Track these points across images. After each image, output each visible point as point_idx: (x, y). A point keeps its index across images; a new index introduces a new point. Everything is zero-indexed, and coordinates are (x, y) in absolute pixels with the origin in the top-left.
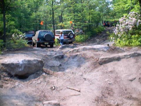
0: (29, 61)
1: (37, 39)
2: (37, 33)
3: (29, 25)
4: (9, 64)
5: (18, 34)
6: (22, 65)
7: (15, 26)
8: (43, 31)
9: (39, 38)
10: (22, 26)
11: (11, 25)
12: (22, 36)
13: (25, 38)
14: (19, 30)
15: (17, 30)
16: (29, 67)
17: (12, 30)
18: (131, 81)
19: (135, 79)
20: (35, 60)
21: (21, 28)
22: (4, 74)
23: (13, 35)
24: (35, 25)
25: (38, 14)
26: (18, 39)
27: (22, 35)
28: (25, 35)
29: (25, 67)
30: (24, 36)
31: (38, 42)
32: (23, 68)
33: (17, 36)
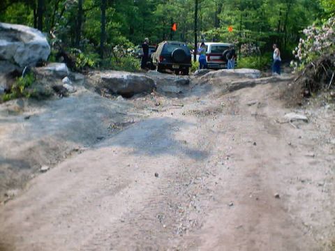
0: (135, 77)
1: (158, 58)
2: (161, 46)
3: (150, 29)
4: (111, 79)
5: (126, 47)
6: (126, 80)
7: (120, 30)
8: (172, 44)
9: (162, 56)
10: (135, 31)
11: (112, 28)
12: (132, 51)
13: (138, 55)
14: (127, 38)
15: (124, 38)
16: (134, 84)
17: (115, 38)
18: (250, 105)
19: (254, 104)
20: (142, 77)
21: (131, 36)
22: (105, 89)
23: (116, 48)
24: (162, 30)
25: (169, 8)
26: (125, 56)
27: (132, 49)
28: (138, 50)
29: (129, 84)
30: (137, 52)
31: (159, 64)
32: (127, 85)
33: (122, 50)
